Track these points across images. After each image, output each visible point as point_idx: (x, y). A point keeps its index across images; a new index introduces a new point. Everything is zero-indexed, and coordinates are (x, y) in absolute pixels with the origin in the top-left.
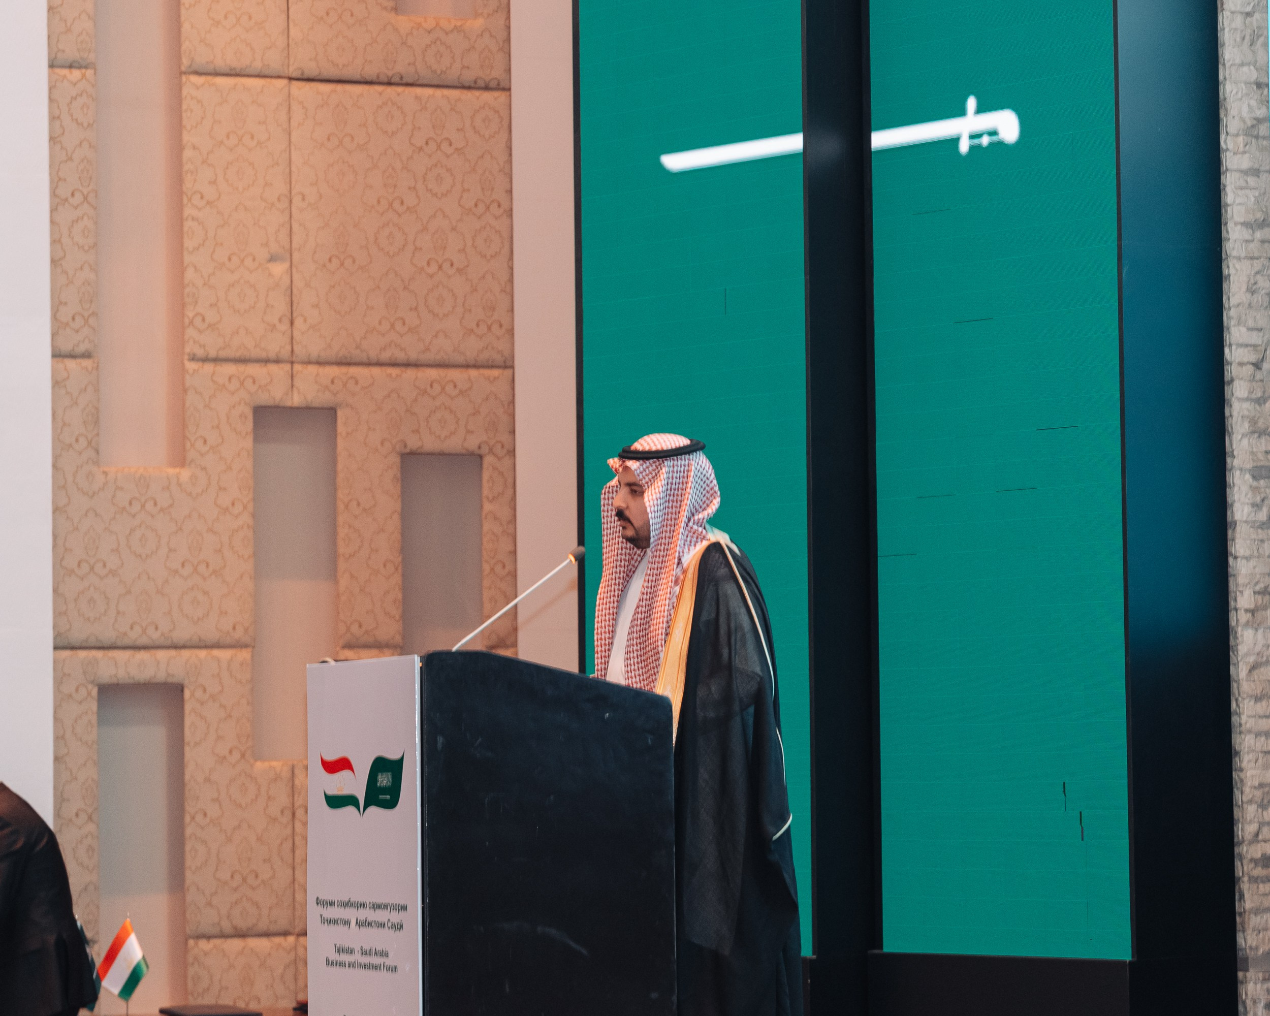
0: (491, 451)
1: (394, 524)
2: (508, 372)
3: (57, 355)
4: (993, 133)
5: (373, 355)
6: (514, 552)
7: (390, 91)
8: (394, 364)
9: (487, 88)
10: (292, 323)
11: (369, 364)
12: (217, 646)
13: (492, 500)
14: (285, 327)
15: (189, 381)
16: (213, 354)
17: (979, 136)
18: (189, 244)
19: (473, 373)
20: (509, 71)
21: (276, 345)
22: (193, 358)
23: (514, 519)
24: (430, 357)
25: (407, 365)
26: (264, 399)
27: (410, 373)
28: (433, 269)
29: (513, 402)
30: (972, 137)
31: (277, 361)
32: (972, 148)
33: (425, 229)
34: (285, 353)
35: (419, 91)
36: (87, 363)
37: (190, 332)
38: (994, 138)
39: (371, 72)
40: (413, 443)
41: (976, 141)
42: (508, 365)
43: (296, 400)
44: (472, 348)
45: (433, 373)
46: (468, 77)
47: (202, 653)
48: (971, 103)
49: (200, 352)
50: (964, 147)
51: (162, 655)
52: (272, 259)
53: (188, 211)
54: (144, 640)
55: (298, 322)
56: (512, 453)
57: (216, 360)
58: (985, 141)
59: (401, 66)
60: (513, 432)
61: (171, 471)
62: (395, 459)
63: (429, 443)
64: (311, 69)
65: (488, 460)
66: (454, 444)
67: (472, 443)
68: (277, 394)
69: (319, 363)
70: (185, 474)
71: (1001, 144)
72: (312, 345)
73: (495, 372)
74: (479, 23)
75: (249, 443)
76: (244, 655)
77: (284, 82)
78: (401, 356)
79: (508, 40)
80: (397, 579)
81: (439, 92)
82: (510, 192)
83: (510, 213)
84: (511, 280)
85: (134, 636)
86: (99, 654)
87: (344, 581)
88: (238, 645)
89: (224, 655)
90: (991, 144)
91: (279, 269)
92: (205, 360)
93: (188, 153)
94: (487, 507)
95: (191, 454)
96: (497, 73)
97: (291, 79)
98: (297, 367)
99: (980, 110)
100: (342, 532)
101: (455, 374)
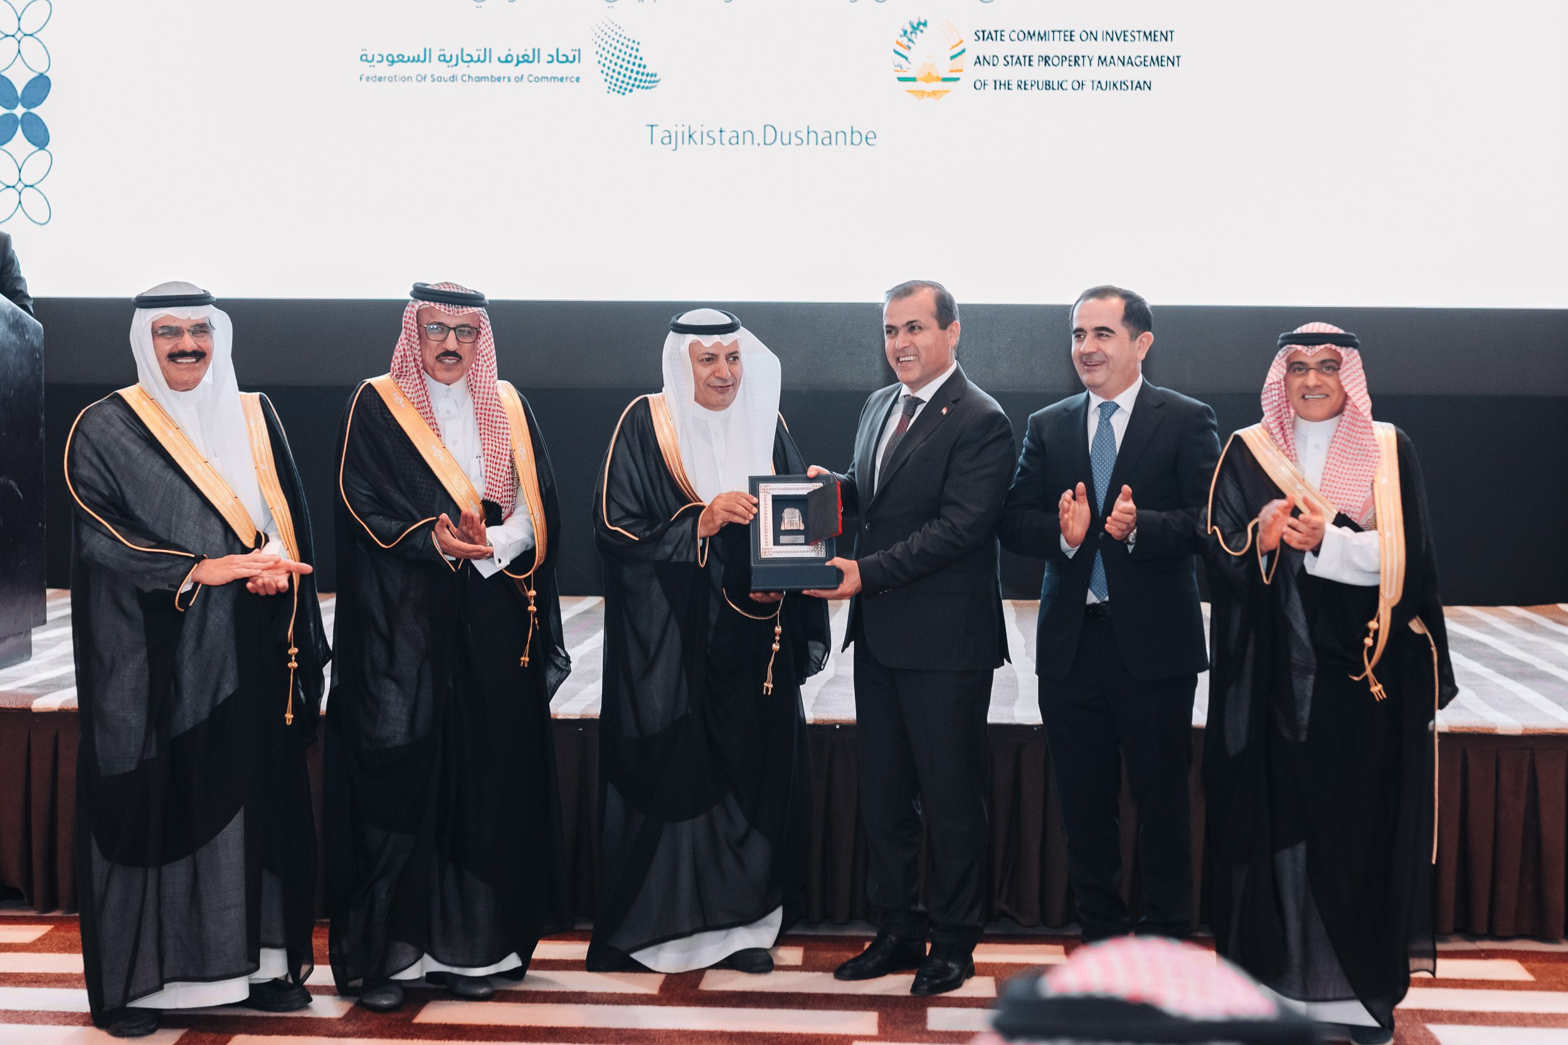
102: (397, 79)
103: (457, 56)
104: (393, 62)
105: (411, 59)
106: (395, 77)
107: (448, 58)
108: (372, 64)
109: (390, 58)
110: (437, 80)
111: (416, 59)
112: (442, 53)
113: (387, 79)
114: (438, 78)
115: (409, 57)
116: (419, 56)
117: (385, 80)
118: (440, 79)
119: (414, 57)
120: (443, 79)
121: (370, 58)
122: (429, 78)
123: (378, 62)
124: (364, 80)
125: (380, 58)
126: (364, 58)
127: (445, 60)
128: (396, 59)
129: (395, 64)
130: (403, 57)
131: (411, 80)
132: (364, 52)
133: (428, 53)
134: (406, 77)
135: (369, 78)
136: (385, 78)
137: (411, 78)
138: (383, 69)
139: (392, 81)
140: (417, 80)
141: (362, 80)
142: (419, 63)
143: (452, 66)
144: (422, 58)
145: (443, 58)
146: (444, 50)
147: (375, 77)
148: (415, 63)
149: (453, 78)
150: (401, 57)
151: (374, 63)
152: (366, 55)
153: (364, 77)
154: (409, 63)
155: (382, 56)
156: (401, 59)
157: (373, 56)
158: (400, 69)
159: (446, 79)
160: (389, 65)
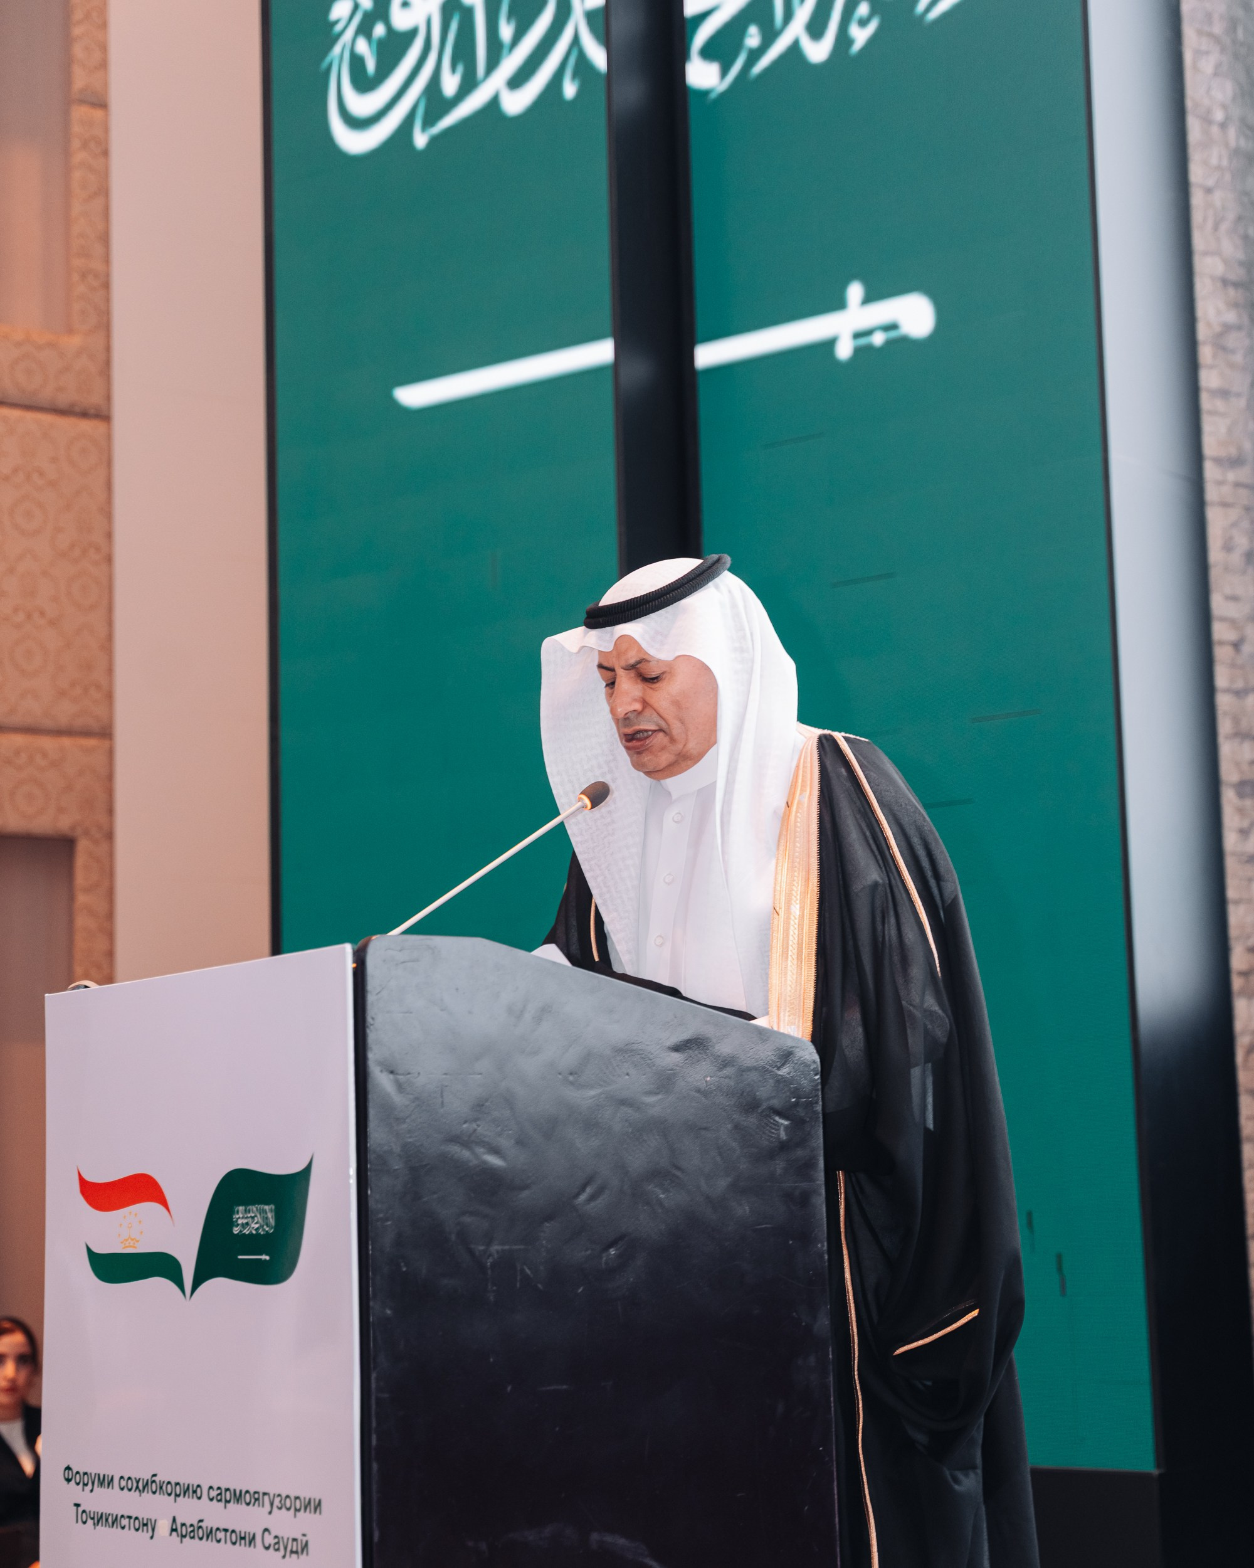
0: (86, 833)
2: (107, 743)
4: (893, 327)
9: (84, 415)
13: (88, 890)
17: (868, 333)
19: (66, 742)
20: (108, 398)
23: (110, 915)
24: (16, 720)
28: (20, 617)
29: (110, 777)
30: (857, 335)
32: (858, 351)
33: (11, 571)
35: (5, 411)
38: (893, 334)
41: (863, 341)
42: (106, 733)
44: (65, 712)
45: (19, 740)
46: (63, 400)
48: (855, 291)
50: (844, 351)
56: (110, 836)
58: (878, 339)
60: (110, 811)
63: (13, 821)
65: (83, 846)
66: (44, 823)
67: (65, 824)
71: (905, 340)
73: (92, 742)
74: (76, 341)
79: (108, 363)
81: (30, 416)
82: (109, 535)
83: (109, 559)
84: (110, 637)
90: (889, 343)
94: (81, 899)
96: (95, 399)
99: (868, 299)
101: (44, 742)
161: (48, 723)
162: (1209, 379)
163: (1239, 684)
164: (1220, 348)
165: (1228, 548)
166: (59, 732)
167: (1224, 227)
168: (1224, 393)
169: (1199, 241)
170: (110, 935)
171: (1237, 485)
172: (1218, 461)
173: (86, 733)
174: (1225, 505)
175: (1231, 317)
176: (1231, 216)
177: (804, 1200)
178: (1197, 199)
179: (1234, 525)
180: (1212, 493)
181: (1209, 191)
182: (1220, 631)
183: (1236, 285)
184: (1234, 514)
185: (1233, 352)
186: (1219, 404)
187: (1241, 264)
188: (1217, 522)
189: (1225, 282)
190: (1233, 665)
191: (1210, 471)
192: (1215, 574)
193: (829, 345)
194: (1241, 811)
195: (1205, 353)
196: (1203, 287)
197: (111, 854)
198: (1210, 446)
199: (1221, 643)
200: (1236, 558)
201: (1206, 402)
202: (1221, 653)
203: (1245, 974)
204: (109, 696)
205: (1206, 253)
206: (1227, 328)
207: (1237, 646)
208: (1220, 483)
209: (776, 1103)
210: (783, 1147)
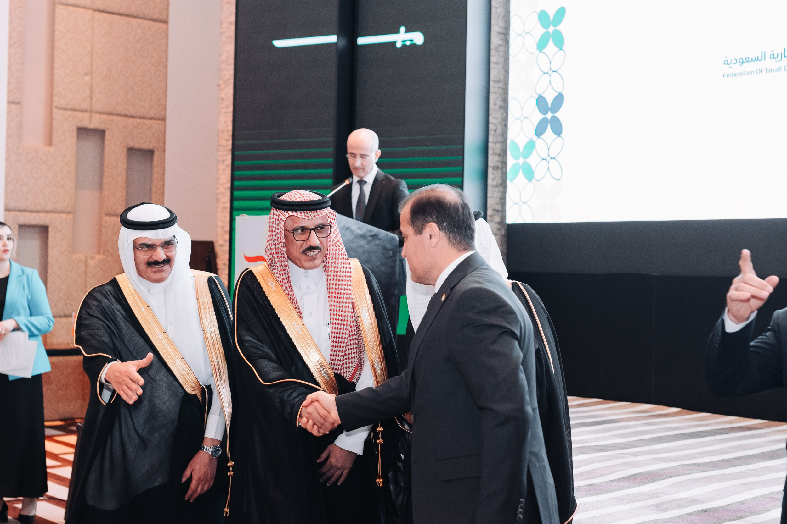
0: (158, 149)
1: (124, 173)
2: (164, 122)
3: (9, 102)
4: (412, 40)
5: (119, 112)
6: (163, 186)
7: (129, 19)
8: (126, 116)
9: (161, 21)
10: (91, 98)
11: (118, 115)
12: (61, 212)
13: (157, 167)
14: (89, 99)
15: (54, 116)
16: (63, 106)
17: (405, 41)
18: (56, 65)
19: (152, 121)
20: (168, 16)
21: (86, 105)
22: (56, 108)
23: (164, 174)
24: (139, 114)
25: (131, 116)
26: (81, 125)
27: (131, 120)
28: (140, 83)
30: (403, 41)
31: (86, 111)
32: (402, 46)
33: (138, 69)
34: (89, 108)
35: (138, 20)
36: (18, 106)
37: (55, 99)
38: (412, 42)
39: (122, 11)
40: (132, 145)
41: (404, 43)
42: (164, 119)
43: (92, 126)
44: (152, 113)
45: (139, 120)
46: (155, 17)
47: (56, 215)
48: (403, 29)
49: (59, 106)
50: (399, 45)
51: (42, 215)
52: (86, 74)
53: (56, 54)
54: (36, 209)
55: (94, 98)
56: (164, 150)
57: (65, 109)
58: (408, 43)
59: (132, 11)
60: (164, 143)
61: (47, 148)
62: (125, 150)
63: (137, 145)
64: (102, 8)
65: (156, 153)
66: (145, 146)
67: (151, 146)
68: (86, 123)
69: (101, 113)
70: (52, 149)
71: (415, 45)
72: (98, 107)
73: (160, 122)
75: (75, 140)
76: (71, 216)
77: (91, 11)
78: (128, 113)
79: (168, 6)
80: (124, 192)
81: (144, 21)
82: (167, 59)
83: (166, 67)
84: (166, 90)
85: (32, 207)
86: (19, 213)
87: (106, 192)
88: (68, 213)
89: (64, 216)
90: (411, 45)
91: (87, 78)
92: (61, 108)
93: (57, 33)
94: (156, 169)
95: (54, 142)
96: (164, 17)
97: (95, 10)
98: (93, 114)
99: (406, 32)
100: (106, 175)
101: (147, 121)
102: (745, 74)
103: (781, 54)
104: (743, 63)
105: (754, 59)
106: (744, 72)
107: (776, 56)
108: (730, 66)
109: (741, 61)
110: (769, 72)
111: (756, 59)
112: (773, 53)
113: (739, 75)
114: (769, 70)
115: (752, 59)
116: (758, 57)
117: (738, 75)
118: (771, 70)
119: (755, 58)
120: (772, 70)
121: (729, 62)
122: (764, 71)
123: (734, 64)
124: (726, 77)
125: (735, 61)
126: (726, 62)
127: (774, 58)
128: (744, 61)
129: (744, 64)
130: (749, 58)
131: (754, 73)
132: (726, 59)
133: (763, 54)
134: (751, 72)
135: (728, 75)
136: (738, 74)
137: (753, 72)
138: (737, 68)
139: (742, 75)
140: (757, 73)
141: (725, 77)
142: (758, 62)
143: (778, 61)
144: (760, 58)
145: (773, 57)
146: (773, 51)
147: (732, 74)
148: (755, 62)
149: (779, 69)
150: (747, 59)
151: (732, 65)
152: (727, 61)
153: (726, 75)
154: (752, 62)
155: (736, 60)
156: (748, 60)
157: (731, 60)
158: (747, 67)
159: (774, 70)
160: (740, 65)
161: (147, 116)
162: (493, 59)
163: (495, 141)
164: (497, 50)
165: (495, 105)
166: (150, 119)
167: (501, 18)
168: (497, 63)
169: (493, 22)
170: (164, 180)
171: (499, 88)
172: (494, 81)
173: (158, 119)
174: (495, 93)
175: (500, 43)
176: (502, 15)
177: (394, 268)
178: (493, 10)
179: (497, 98)
180: (492, 90)
181: (497, 8)
182: (491, 127)
183: (502, 34)
184: (497, 95)
185: (500, 52)
186: (496, 66)
187: (504, 28)
188: (492, 97)
189: (499, 33)
190: (494, 136)
191: (492, 84)
192: (491, 111)
193: (394, 43)
194: (493, 174)
195: (493, 52)
196: (493, 34)
197: (164, 156)
198: (492, 77)
199: (491, 130)
200: (497, 107)
201: (492, 65)
202: (491, 132)
203: (491, 216)
204: (165, 108)
205: (495, 25)
206: (499, 45)
207: (495, 131)
208: (494, 87)
209: (390, 248)
210: (391, 257)
